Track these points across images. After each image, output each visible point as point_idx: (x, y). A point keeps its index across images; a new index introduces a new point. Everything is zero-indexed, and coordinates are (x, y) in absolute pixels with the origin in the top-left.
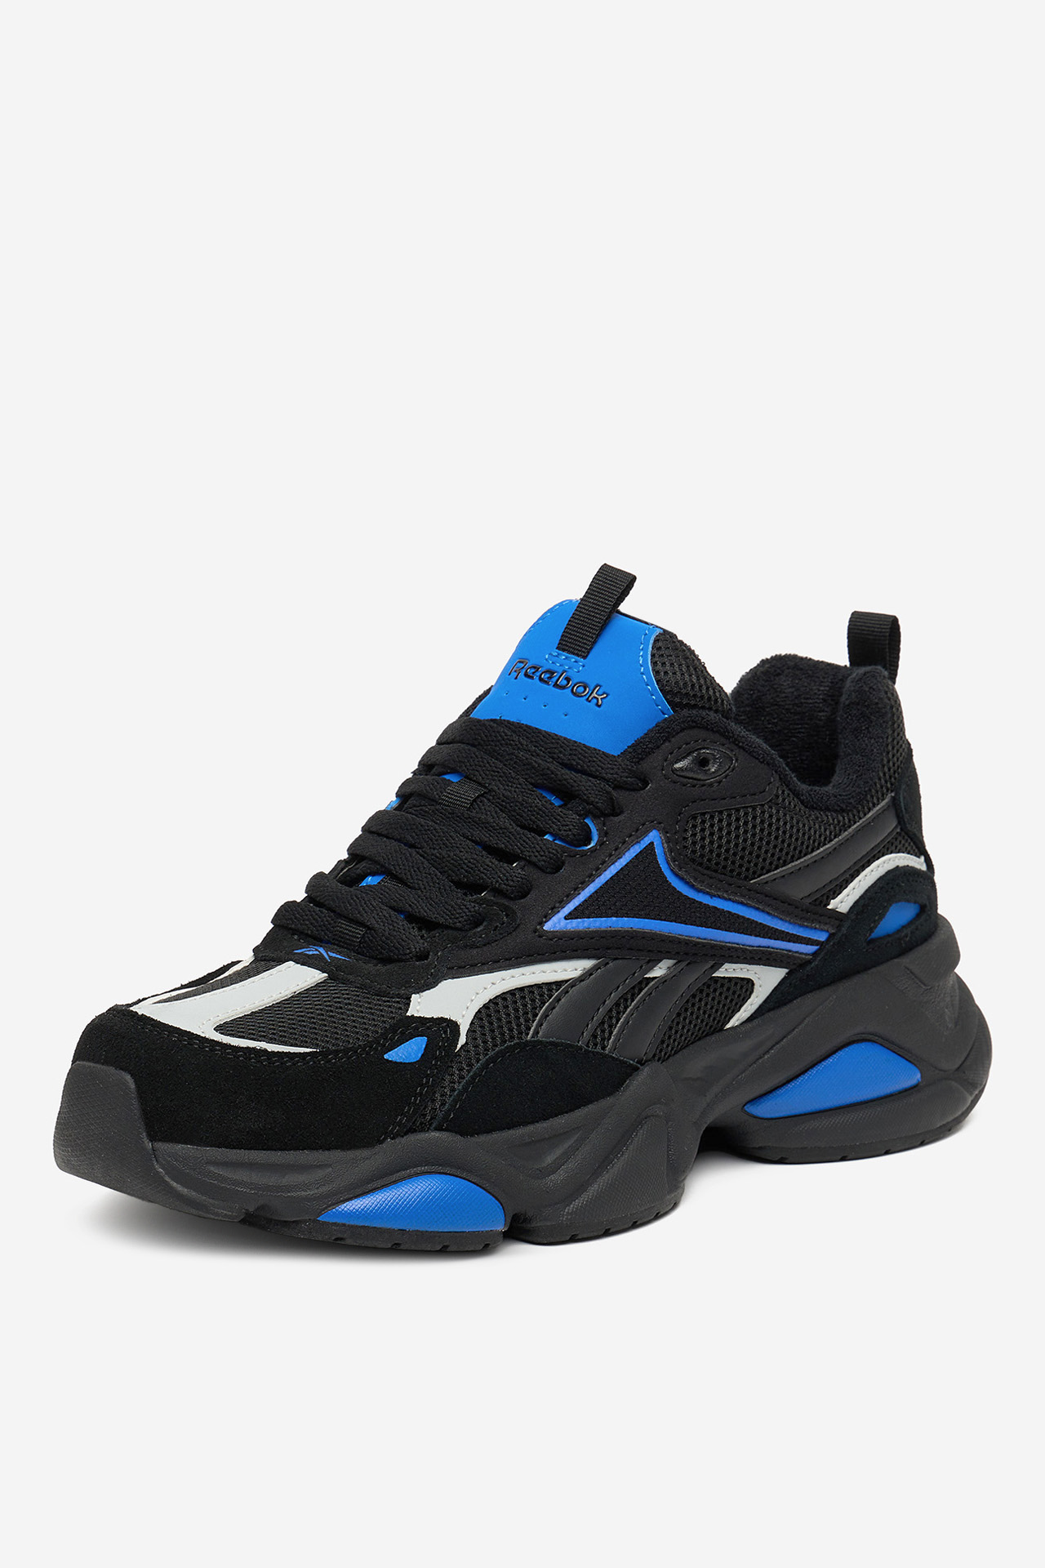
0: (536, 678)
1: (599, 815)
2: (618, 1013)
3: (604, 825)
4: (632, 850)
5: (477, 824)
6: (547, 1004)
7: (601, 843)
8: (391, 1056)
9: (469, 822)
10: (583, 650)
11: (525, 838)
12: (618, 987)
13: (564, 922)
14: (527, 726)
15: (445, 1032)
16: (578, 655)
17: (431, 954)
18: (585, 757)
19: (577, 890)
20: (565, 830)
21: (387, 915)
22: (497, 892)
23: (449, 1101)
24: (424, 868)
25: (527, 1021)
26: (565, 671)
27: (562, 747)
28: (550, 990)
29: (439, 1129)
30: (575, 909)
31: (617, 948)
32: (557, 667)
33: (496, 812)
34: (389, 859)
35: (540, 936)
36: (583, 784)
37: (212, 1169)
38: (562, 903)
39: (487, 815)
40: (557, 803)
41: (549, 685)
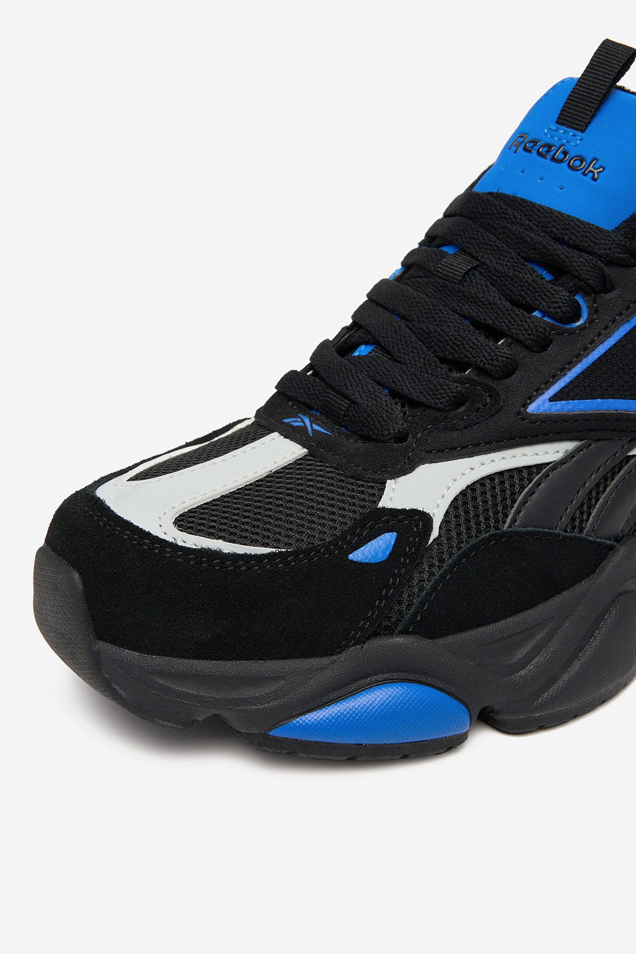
0: (534, 152)
1: (590, 292)
2: (598, 493)
3: (595, 301)
4: (621, 329)
5: (467, 298)
6: (526, 490)
7: (590, 321)
8: (356, 556)
9: (459, 296)
10: (582, 124)
11: (513, 315)
12: (599, 468)
13: (548, 405)
14: (522, 199)
15: (417, 526)
16: (576, 129)
17: (410, 435)
18: (577, 231)
19: (563, 370)
20: (554, 308)
21: (372, 390)
22: (481, 371)
23: (416, 601)
24: (411, 342)
25: (505, 507)
26: (562, 145)
27: (555, 221)
28: (530, 474)
29: (405, 632)
30: (561, 390)
31: (601, 430)
32: (555, 141)
33: (486, 286)
34: (379, 331)
35: (523, 419)
36: (576, 260)
37: (157, 679)
38: (548, 384)
39: (477, 288)
40: (548, 277)
41: (546, 159)
